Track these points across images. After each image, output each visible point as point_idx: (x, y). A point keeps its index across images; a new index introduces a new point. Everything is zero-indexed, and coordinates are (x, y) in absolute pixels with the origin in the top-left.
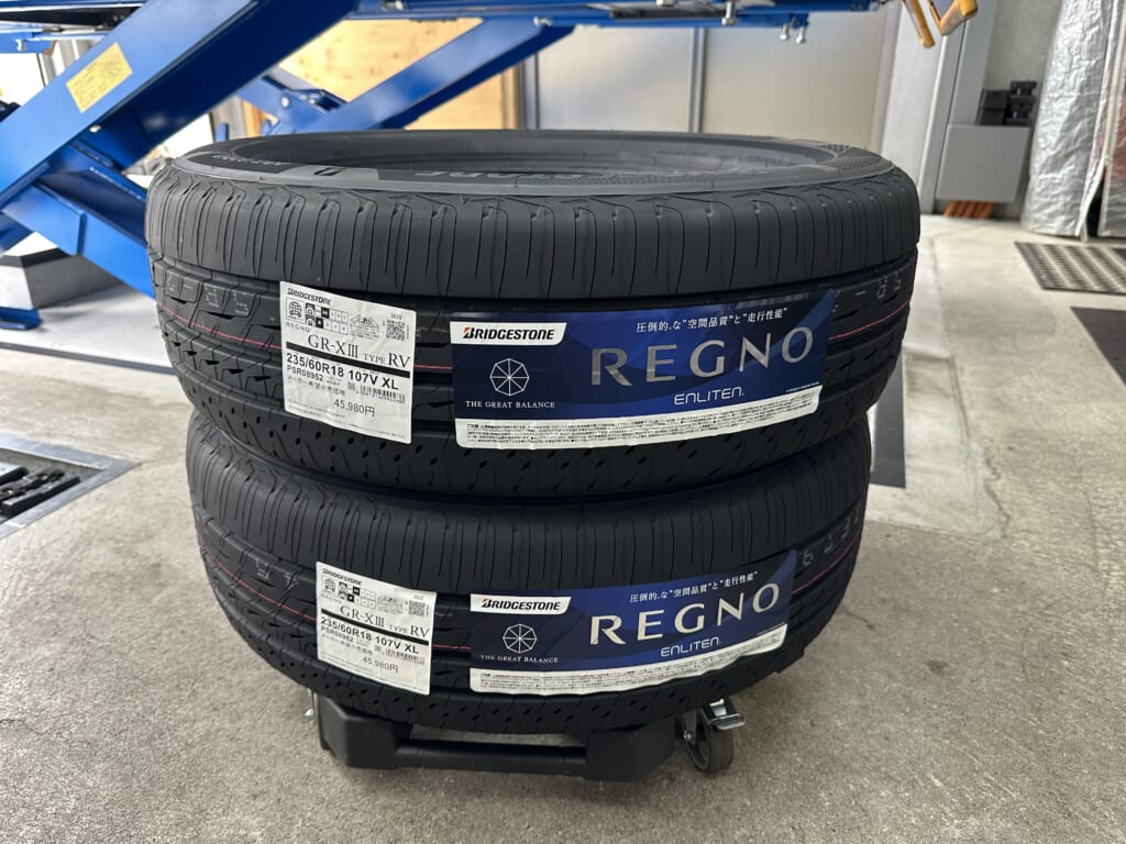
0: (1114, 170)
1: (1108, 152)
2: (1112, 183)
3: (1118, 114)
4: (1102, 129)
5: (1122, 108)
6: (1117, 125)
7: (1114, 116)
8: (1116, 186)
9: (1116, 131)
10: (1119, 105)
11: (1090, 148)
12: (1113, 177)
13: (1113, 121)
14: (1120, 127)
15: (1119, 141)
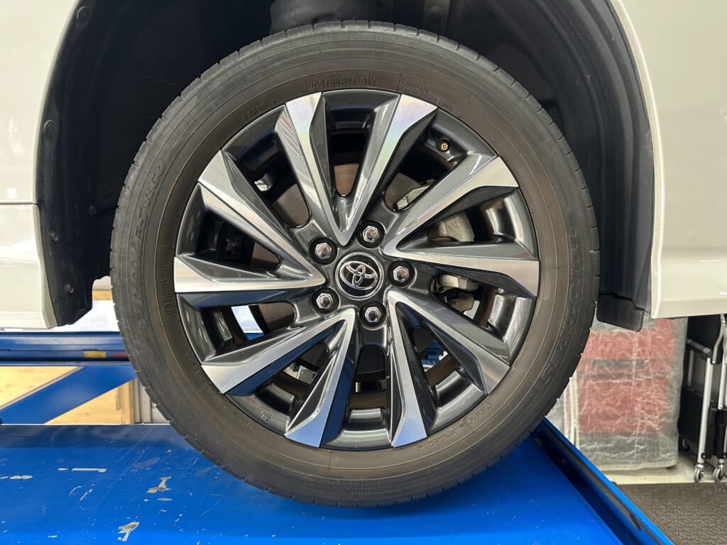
0: (580, 429)
1: (575, 418)
2: (580, 437)
3: (576, 394)
4: (568, 402)
5: (578, 390)
6: (577, 400)
7: (574, 395)
8: (582, 439)
9: (577, 404)
10: (576, 388)
11: (563, 414)
12: (580, 434)
13: (574, 399)
14: (579, 402)
15: (580, 411)
